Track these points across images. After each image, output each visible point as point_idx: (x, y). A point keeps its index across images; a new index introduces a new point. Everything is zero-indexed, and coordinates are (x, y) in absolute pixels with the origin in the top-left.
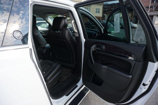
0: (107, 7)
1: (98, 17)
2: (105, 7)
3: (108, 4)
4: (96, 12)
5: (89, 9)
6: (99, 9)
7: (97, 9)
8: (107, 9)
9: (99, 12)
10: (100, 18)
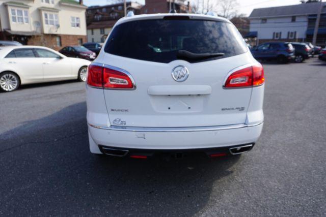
1: (78, 37)
4: (73, 26)
5: (56, 19)
7: (73, 19)
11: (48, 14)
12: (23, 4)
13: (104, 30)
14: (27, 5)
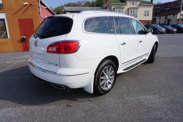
0: (159, 7)
1: (147, 21)
2: (157, 8)
3: (161, 4)
4: (145, 15)
5: (136, 13)
6: (148, 12)
7: (145, 12)
8: (160, 10)
9: (148, 15)
10: (149, 21)
11: (132, 10)
12: (122, 7)
13: (167, 17)
14: (123, 8)
